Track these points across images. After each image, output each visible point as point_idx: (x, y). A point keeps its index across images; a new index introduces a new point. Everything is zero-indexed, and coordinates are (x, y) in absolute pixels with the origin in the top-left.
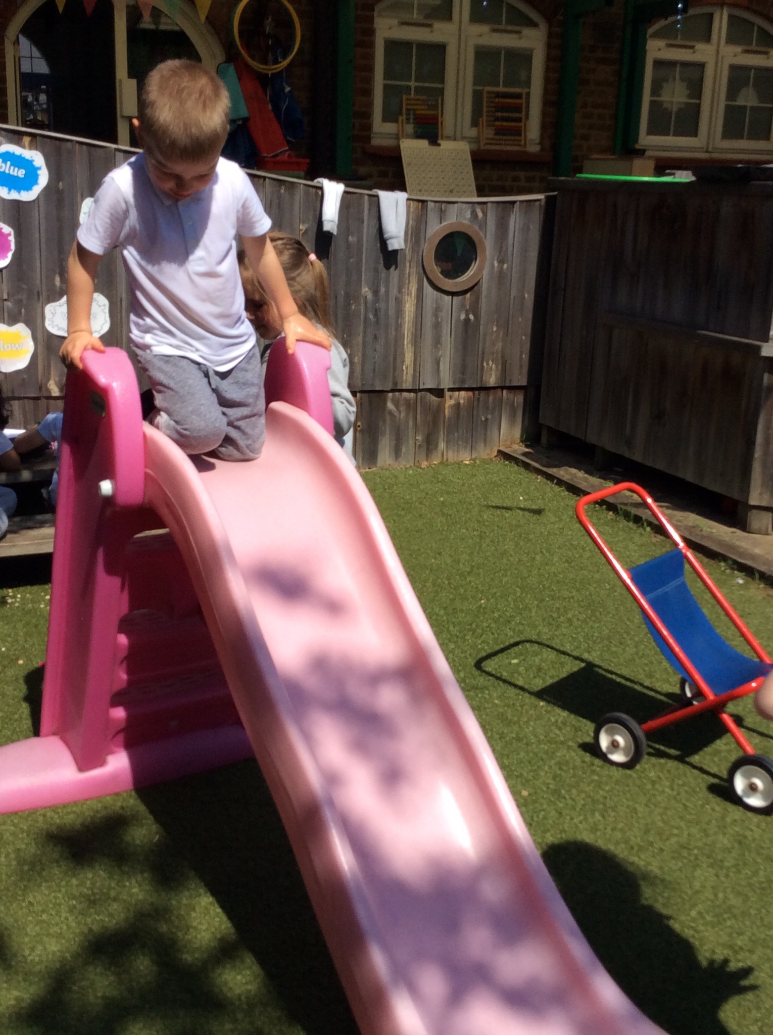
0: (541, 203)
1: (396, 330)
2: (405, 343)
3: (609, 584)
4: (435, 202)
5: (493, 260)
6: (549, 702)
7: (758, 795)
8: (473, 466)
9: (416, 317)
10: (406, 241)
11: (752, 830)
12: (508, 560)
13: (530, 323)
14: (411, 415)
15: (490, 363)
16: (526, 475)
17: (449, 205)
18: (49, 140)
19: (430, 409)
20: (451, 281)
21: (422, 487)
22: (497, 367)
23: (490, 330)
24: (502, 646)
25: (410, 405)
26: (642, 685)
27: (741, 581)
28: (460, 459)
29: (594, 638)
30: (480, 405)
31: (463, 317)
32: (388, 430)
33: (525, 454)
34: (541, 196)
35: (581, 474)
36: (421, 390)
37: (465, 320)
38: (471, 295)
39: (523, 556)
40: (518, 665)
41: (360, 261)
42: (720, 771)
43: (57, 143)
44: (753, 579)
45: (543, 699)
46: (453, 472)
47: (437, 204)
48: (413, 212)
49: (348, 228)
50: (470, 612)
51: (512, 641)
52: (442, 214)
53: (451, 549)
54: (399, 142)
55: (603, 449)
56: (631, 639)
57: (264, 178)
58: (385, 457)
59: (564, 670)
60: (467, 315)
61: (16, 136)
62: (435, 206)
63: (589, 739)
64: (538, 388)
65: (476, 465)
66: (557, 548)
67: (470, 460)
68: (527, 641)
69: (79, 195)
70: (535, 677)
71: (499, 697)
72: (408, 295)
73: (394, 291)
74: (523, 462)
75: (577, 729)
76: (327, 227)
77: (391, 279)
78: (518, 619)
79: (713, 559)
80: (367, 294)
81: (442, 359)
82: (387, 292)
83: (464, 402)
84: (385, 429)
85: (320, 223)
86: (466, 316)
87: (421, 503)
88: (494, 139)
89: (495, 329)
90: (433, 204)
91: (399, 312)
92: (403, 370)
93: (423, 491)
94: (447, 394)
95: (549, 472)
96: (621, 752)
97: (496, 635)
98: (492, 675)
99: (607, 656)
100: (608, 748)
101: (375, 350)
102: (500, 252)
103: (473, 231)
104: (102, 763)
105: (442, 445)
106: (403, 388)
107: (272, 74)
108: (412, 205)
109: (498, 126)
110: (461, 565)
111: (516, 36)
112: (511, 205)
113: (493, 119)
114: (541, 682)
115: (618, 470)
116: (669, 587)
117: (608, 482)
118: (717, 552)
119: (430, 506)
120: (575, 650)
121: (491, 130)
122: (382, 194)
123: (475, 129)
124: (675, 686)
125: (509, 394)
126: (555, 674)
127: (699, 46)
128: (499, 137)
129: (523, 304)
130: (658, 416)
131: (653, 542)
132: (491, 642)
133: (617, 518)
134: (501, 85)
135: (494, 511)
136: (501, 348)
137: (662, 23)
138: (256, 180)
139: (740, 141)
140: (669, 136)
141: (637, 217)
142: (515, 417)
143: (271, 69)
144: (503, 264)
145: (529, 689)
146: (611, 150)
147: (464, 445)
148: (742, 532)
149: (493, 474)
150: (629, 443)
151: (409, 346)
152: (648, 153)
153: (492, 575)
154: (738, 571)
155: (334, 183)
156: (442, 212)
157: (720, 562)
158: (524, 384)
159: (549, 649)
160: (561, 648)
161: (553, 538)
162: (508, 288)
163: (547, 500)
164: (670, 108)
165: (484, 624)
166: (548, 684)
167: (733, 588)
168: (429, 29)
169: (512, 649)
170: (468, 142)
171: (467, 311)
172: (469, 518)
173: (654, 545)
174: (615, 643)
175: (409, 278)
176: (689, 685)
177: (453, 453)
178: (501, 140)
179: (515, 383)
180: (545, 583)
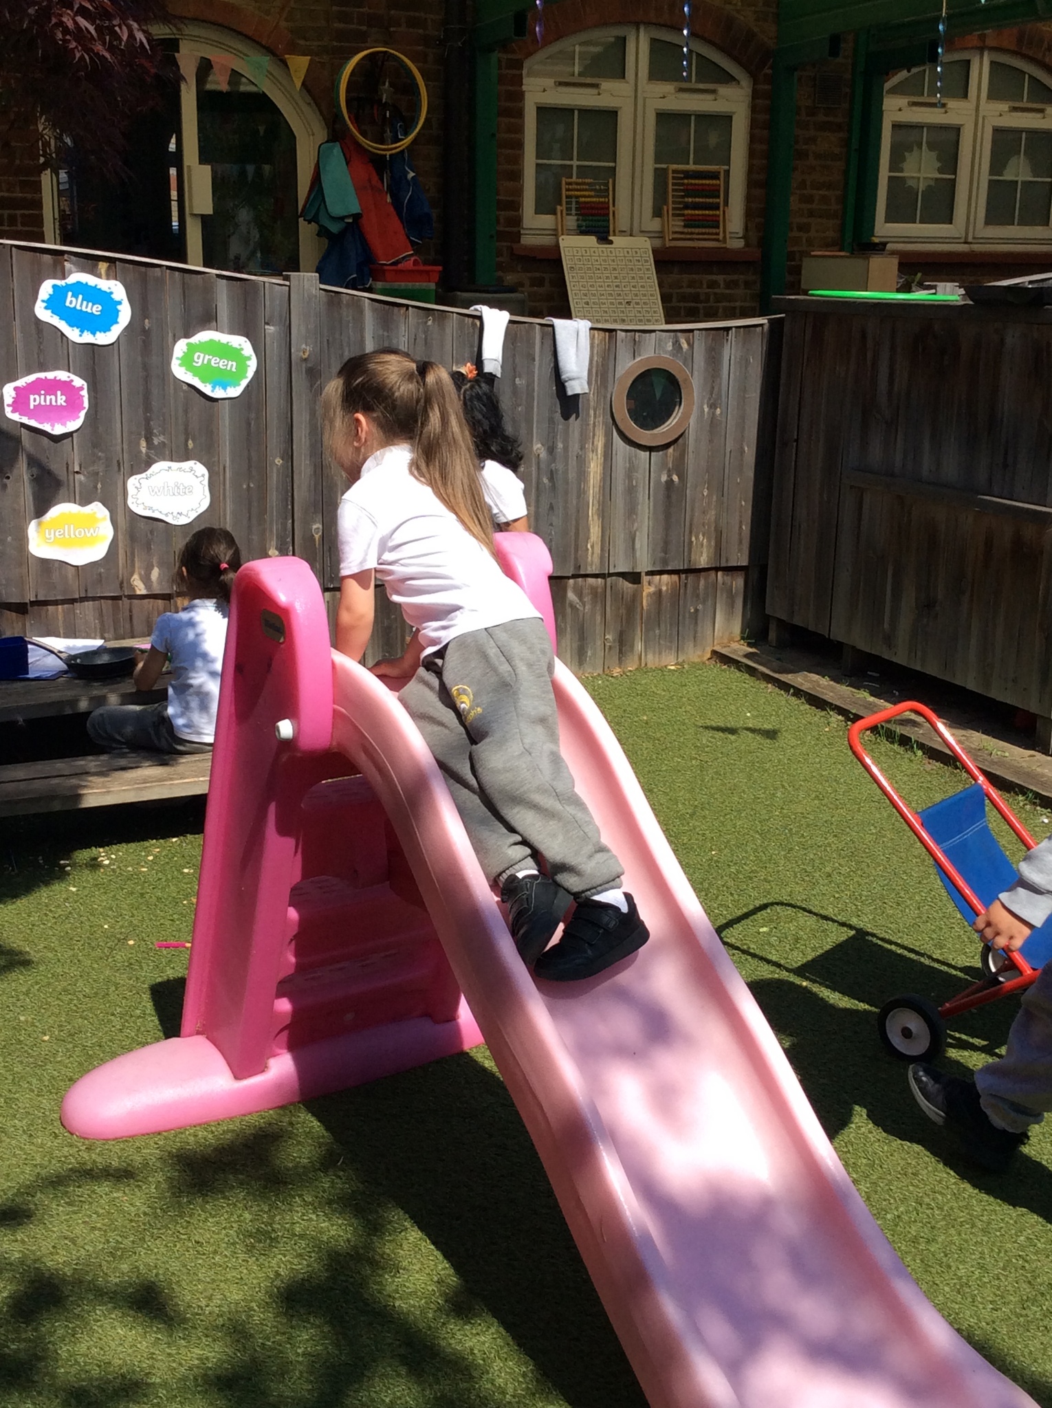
0: (763, 328)
1: (579, 497)
2: (590, 514)
3: (875, 827)
4: (627, 331)
5: (703, 406)
6: (814, 981)
8: (681, 672)
9: (603, 479)
10: (589, 383)
12: (741, 798)
13: (751, 484)
14: (598, 607)
15: (701, 537)
16: (752, 684)
17: (643, 335)
18: (131, 266)
19: (622, 598)
20: (648, 432)
21: (617, 702)
22: (709, 541)
23: (699, 494)
24: (745, 910)
25: (597, 592)
26: (930, 957)
27: (1046, 821)
28: (663, 664)
29: (864, 898)
30: (688, 592)
31: (664, 478)
32: (568, 626)
33: (748, 656)
34: (763, 321)
35: (825, 681)
36: (610, 575)
37: (666, 482)
38: (674, 450)
39: (760, 792)
40: (769, 934)
41: (529, 408)
43: (143, 269)
45: (807, 979)
46: (655, 681)
47: (629, 334)
48: (598, 345)
49: (514, 369)
50: (699, 866)
51: (757, 903)
52: (635, 347)
53: (665, 785)
54: (558, 241)
55: (853, 647)
56: (910, 899)
57: (407, 306)
59: (829, 940)
60: (669, 476)
61: (90, 262)
62: (626, 335)
64: (763, 568)
65: (684, 671)
66: (804, 781)
67: (676, 665)
68: (777, 904)
69: (171, 336)
70: (791, 950)
73: (575, 448)
74: (746, 666)
76: (489, 368)
77: (570, 431)
78: (762, 875)
79: (1009, 792)
80: (539, 451)
81: (638, 533)
82: (566, 449)
83: (668, 589)
84: (566, 626)
85: (480, 361)
86: (668, 476)
87: (618, 723)
88: (683, 233)
89: (705, 494)
90: (624, 334)
91: (582, 474)
92: (588, 549)
93: (619, 707)
94: (645, 579)
95: (783, 680)
96: (915, 1043)
97: (736, 897)
98: (737, 948)
99: (881, 920)
100: (896, 1037)
101: (551, 525)
102: (711, 394)
103: (676, 368)
104: (263, 1069)
105: (639, 646)
106: (588, 572)
107: (390, 155)
108: (596, 335)
109: (688, 215)
110: (680, 806)
111: (710, 97)
112: (725, 333)
113: (682, 206)
114: (801, 955)
115: (874, 674)
116: (968, 833)
117: (862, 691)
118: (1012, 782)
119: (631, 728)
120: (839, 914)
121: (679, 220)
122: (558, 322)
123: (658, 220)
124: (973, 957)
125: (725, 578)
126: (817, 945)
127: (952, 104)
128: (690, 230)
129: (742, 460)
130: (927, 606)
131: (928, 770)
132: (730, 905)
133: (876, 739)
134: (691, 161)
135: (716, 732)
136: (714, 517)
137: (903, 74)
138: (396, 309)
139: (1011, 227)
140: (915, 222)
141: (893, 348)
142: (733, 607)
143: (389, 149)
144: (716, 409)
145: (787, 965)
146: (838, 244)
147: (668, 644)
148: (1044, 756)
149: (709, 682)
150: (889, 640)
151: (596, 517)
152: (889, 246)
153: (722, 818)
154: (1042, 807)
155: (497, 310)
156: (635, 344)
157: (1018, 795)
158: (745, 563)
159: (806, 913)
160: (821, 912)
161: (795, 767)
162: (723, 439)
163: (783, 716)
164: (915, 186)
165: (719, 882)
166: (810, 958)
167: (1037, 829)
168: (595, 91)
169: (759, 914)
170: (649, 237)
171: (669, 471)
172: (684, 743)
173: (929, 773)
174: (891, 904)
175: (594, 430)
176: (993, 957)
177: (654, 657)
178: (692, 233)
179: (733, 563)
180: (792, 827)
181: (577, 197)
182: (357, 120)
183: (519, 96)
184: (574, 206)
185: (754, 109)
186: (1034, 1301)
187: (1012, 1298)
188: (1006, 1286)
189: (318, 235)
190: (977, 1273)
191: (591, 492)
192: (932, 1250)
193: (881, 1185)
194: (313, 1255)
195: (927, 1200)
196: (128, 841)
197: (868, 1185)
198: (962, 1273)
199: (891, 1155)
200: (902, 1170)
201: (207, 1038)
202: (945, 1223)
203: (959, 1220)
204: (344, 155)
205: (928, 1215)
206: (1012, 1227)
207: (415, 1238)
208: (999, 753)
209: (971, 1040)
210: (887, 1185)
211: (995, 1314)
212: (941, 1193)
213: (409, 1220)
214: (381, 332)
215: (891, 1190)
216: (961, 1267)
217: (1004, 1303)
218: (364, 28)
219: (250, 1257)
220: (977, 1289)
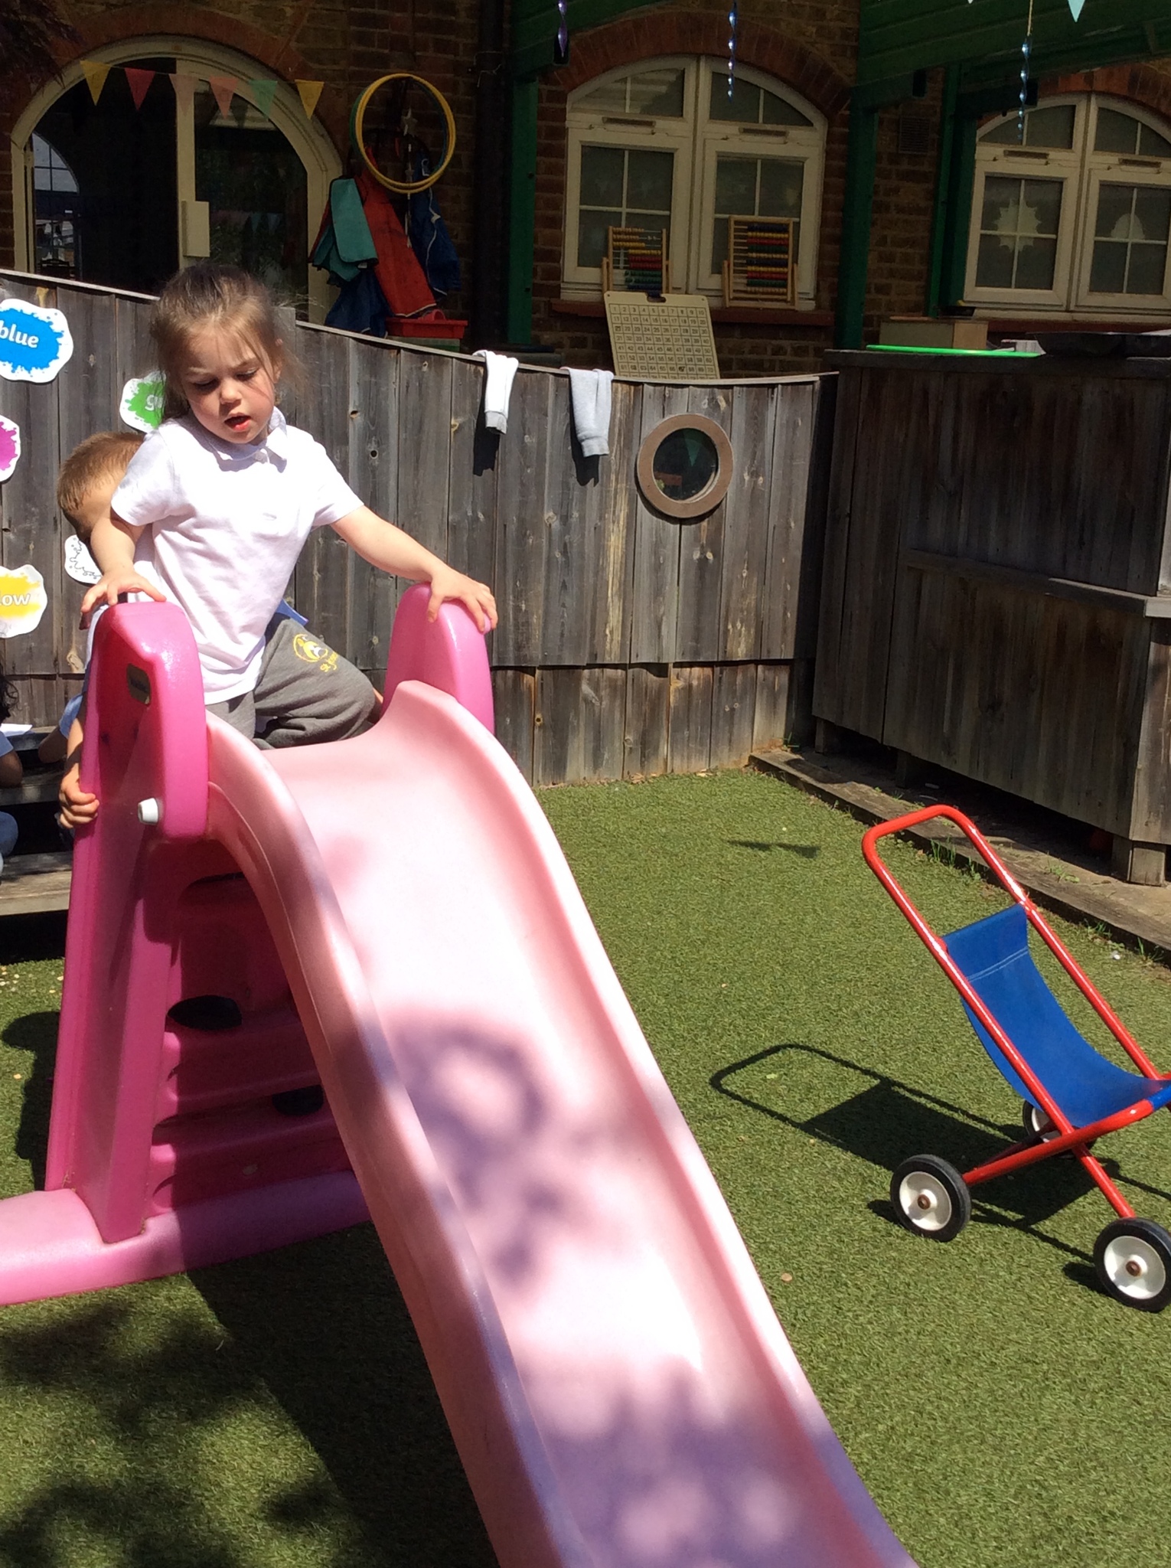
0: (814, 387)
1: (596, 574)
2: (610, 595)
3: (917, 960)
4: (655, 385)
5: (742, 473)
6: (823, 1138)
7: (1141, 1281)
8: (712, 780)
9: (626, 555)
10: (610, 443)
11: (1131, 1335)
12: (765, 923)
13: (798, 565)
14: (618, 703)
15: (739, 624)
16: (792, 795)
17: (675, 390)
18: (75, 293)
19: (646, 694)
20: (679, 502)
21: (633, 812)
22: (749, 631)
23: (737, 575)
24: (753, 1053)
25: (616, 686)
26: (965, 1113)
27: (1118, 957)
28: (693, 771)
29: (894, 1042)
30: (723, 688)
31: (697, 555)
32: (582, 724)
33: (789, 763)
34: (814, 378)
35: (875, 793)
36: (632, 666)
37: (699, 560)
38: (709, 521)
39: (787, 917)
40: (776, 1081)
41: (540, 470)
42: (1085, 1246)
43: (88, 297)
44: (1136, 953)
45: (816, 1135)
46: (681, 790)
47: (658, 388)
48: (622, 400)
49: (523, 425)
50: (705, 1001)
51: (768, 1045)
52: (665, 404)
53: (677, 906)
54: (603, 298)
55: (909, 755)
56: (949, 1044)
57: (399, 349)
58: (577, 766)
59: (847, 1090)
60: (703, 553)
61: (26, 287)
62: (655, 392)
63: (884, 1196)
64: (811, 664)
65: (717, 779)
66: (840, 905)
67: (707, 771)
68: (791, 1046)
69: (119, 374)
70: (801, 1101)
71: (747, 1131)
72: (614, 522)
73: (592, 515)
74: (787, 773)
75: (866, 1180)
76: (491, 422)
77: (588, 499)
78: (777, 1012)
79: (1077, 923)
80: (550, 521)
81: (664, 618)
82: (582, 518)
83: (699, 684)
84: (578, 723)
85: (482, 415)
86: (701, 554)
87: (632, 837)
88: (745, 292)
89: (744, 575)
90: (651, 388)
91: (601, 549)
92: (606, 635)
93: (634, 818)
94: (673, 671)
95: (828, 790)
96: (932, 1215)
97: (744, 1037)
98: (738, 1098)
99: (911, 1068)
100: (910, 1208)
101: (564, 605)
102: (753, 459)
103: (711, 427)
104: (138, 1230)
105: (664, 749)
106: (606, 662)
107: (412, 195)
108: (620, 389)
109: (752, 272)
110: (691, 931)
111: (780, 139)
112: (770, 390)
113: (745, 262)
114: (812, 1108)
115: (934, 786)
116: (1004, 963)
117: (916, 805)
118: (1081, 911)
119: (646, 841)
120: (863, 1060)
121: (742, 277)
122: (575, 373)
123: (717, 277)
124: (1016, 1114)
125: (767, 672)
126: (833, 1096)
127: (1054, 154)
128: (753, 289)
129: (788, 536)
130: (992, 706)
131: (984, 895)
132: (736, 1047)
133: (929, 860)
134: (757, 213)
135: (743, 848)
136: (753, 603)
137: (998, 120)
138: (386, 351)
139: (1118, 295)
140: (1010, 287)
141: (958, 408)
142: (775, 707)
143: (411, 188)
144: (758, 476)
145: (793, 1119)
146: (922, 308)
147: (699, 748)
148: (1120, 882)
149: (742, 793)
150: (948, 747)
151: (616, 599)
152: (976, 311)
153: (738, 946)
154: (1114, 941)
155: (505, 357)
156: (664, 400)
157: (1087, 927)
158: (790, 656)
159: (824, 1058)
160: (842, 1057)
161: (832, 890)
162: (766, 512)
163: (824, 831)
164: (1011, 246)
165: (726, 1020)
166: (822, 1111)
167: (1105, 966)
168: (649, 130)
169: (768, 1058)
170: (707, 296)
171: (702, 547)
172: (705, 859)
173: (986, 899)
174: (926, 1050)
175: (615, 498)
176: (1037, 1114)
177: (682, 761)
178: (755, 293)
179: (776, 656)
180: (819, 958)
181: (627, 248)
182: (375, 155)
183: (562, 133)
184: (622, 258)
185: (829, 154)
186: (1049, 1539)
187: (1022, 1535)
188: (1016, 1518)
189: (328, 283)
190: (981, 1501)
191: (611, 569)
192: (930, 1471)
193: (876, 1388)
194: (166, 1461)
195: (929, 1408)
196: (38, 959)
197: (859, 1388)
198: (963, 1500)
199: (893, 1352)
200: (903, 1369)
201: (77, 1193)
202: (949, 1437)
203: (966, 1434)
204: (360, 193)
205: (929, 1428)
206: (1030, 1444)
207: (295, 1443)
208: (1068, 878)
209: (1004, 1213)
210: (883, 1388)
211: (999, 1554)
212: (946, 1399)
213: (290, 1421)
214: (367, 377)
215: (887, 1394)
216: (962, 1493)
217: (1011, 1541)
218: (386, 51)
219: (87, 1463)
220: (980, 1522)
